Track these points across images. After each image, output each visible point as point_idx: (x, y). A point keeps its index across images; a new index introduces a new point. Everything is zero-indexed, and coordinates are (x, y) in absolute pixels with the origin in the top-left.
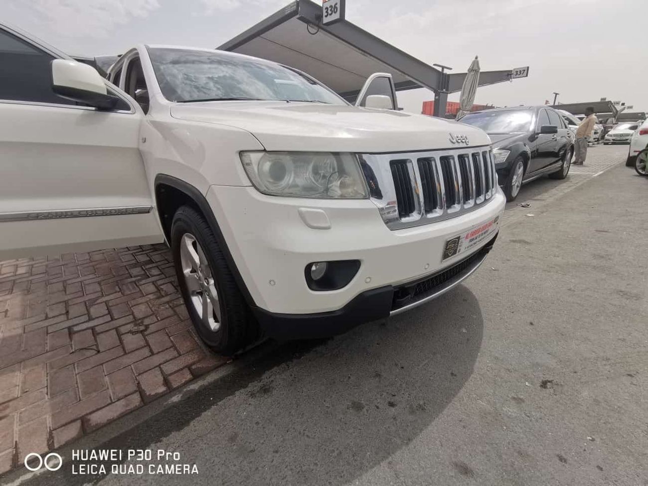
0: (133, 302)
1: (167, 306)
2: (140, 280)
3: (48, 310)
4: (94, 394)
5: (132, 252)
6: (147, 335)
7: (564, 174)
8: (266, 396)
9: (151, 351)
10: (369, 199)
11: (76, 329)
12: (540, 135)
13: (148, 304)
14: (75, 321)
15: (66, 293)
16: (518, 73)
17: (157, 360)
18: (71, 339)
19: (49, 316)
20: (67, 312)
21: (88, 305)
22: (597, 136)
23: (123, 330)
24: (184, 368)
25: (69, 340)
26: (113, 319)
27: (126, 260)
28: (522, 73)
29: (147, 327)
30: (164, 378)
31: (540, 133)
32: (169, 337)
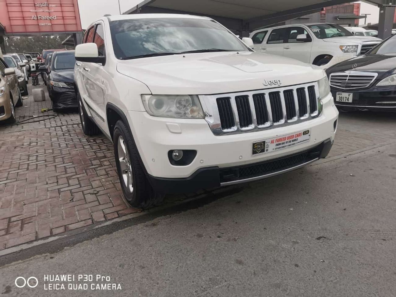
0: (93, 179)
1: (111, 183)
2: (97, 167)
3: (47, 180)
4: (71, 218)
5: (94, 151)
6: (98, 196)
8: (154, 227)
9: (99, 203)
11: (62, 190)
13: (100, 180)
14: (61, 186)
15: (56, 172)
17: (101, 207)
18: (60, 194)
19: (48, 183)
20: (58, 182)
21: (68, 178)
23: (85, 192)
24: (115, 212)
25: (58, 195)
26: (81, 187)
27: (90, 155)
29: (98, 192)
30: (104, 215)
32: (109, 198)
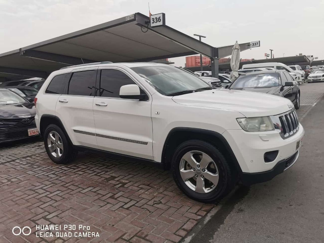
0: (137, 194)
3: (95, 204)
7: (298, 106)
10: (275, 130)
12: (285, 87)
16: (254, 44)
19: (101, 206)
20: (108, 203)
21: (114, 198)
22: (303, 78)
24: (199, 210)
28: (256, 44)
29: (160, 201)
30: (195, 214)
31: (285, 86)
